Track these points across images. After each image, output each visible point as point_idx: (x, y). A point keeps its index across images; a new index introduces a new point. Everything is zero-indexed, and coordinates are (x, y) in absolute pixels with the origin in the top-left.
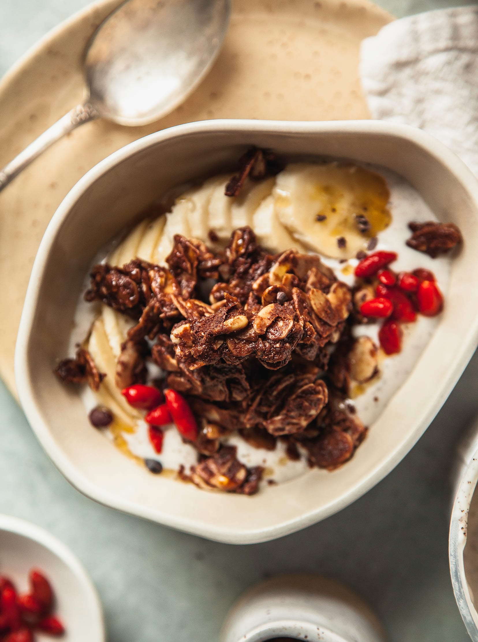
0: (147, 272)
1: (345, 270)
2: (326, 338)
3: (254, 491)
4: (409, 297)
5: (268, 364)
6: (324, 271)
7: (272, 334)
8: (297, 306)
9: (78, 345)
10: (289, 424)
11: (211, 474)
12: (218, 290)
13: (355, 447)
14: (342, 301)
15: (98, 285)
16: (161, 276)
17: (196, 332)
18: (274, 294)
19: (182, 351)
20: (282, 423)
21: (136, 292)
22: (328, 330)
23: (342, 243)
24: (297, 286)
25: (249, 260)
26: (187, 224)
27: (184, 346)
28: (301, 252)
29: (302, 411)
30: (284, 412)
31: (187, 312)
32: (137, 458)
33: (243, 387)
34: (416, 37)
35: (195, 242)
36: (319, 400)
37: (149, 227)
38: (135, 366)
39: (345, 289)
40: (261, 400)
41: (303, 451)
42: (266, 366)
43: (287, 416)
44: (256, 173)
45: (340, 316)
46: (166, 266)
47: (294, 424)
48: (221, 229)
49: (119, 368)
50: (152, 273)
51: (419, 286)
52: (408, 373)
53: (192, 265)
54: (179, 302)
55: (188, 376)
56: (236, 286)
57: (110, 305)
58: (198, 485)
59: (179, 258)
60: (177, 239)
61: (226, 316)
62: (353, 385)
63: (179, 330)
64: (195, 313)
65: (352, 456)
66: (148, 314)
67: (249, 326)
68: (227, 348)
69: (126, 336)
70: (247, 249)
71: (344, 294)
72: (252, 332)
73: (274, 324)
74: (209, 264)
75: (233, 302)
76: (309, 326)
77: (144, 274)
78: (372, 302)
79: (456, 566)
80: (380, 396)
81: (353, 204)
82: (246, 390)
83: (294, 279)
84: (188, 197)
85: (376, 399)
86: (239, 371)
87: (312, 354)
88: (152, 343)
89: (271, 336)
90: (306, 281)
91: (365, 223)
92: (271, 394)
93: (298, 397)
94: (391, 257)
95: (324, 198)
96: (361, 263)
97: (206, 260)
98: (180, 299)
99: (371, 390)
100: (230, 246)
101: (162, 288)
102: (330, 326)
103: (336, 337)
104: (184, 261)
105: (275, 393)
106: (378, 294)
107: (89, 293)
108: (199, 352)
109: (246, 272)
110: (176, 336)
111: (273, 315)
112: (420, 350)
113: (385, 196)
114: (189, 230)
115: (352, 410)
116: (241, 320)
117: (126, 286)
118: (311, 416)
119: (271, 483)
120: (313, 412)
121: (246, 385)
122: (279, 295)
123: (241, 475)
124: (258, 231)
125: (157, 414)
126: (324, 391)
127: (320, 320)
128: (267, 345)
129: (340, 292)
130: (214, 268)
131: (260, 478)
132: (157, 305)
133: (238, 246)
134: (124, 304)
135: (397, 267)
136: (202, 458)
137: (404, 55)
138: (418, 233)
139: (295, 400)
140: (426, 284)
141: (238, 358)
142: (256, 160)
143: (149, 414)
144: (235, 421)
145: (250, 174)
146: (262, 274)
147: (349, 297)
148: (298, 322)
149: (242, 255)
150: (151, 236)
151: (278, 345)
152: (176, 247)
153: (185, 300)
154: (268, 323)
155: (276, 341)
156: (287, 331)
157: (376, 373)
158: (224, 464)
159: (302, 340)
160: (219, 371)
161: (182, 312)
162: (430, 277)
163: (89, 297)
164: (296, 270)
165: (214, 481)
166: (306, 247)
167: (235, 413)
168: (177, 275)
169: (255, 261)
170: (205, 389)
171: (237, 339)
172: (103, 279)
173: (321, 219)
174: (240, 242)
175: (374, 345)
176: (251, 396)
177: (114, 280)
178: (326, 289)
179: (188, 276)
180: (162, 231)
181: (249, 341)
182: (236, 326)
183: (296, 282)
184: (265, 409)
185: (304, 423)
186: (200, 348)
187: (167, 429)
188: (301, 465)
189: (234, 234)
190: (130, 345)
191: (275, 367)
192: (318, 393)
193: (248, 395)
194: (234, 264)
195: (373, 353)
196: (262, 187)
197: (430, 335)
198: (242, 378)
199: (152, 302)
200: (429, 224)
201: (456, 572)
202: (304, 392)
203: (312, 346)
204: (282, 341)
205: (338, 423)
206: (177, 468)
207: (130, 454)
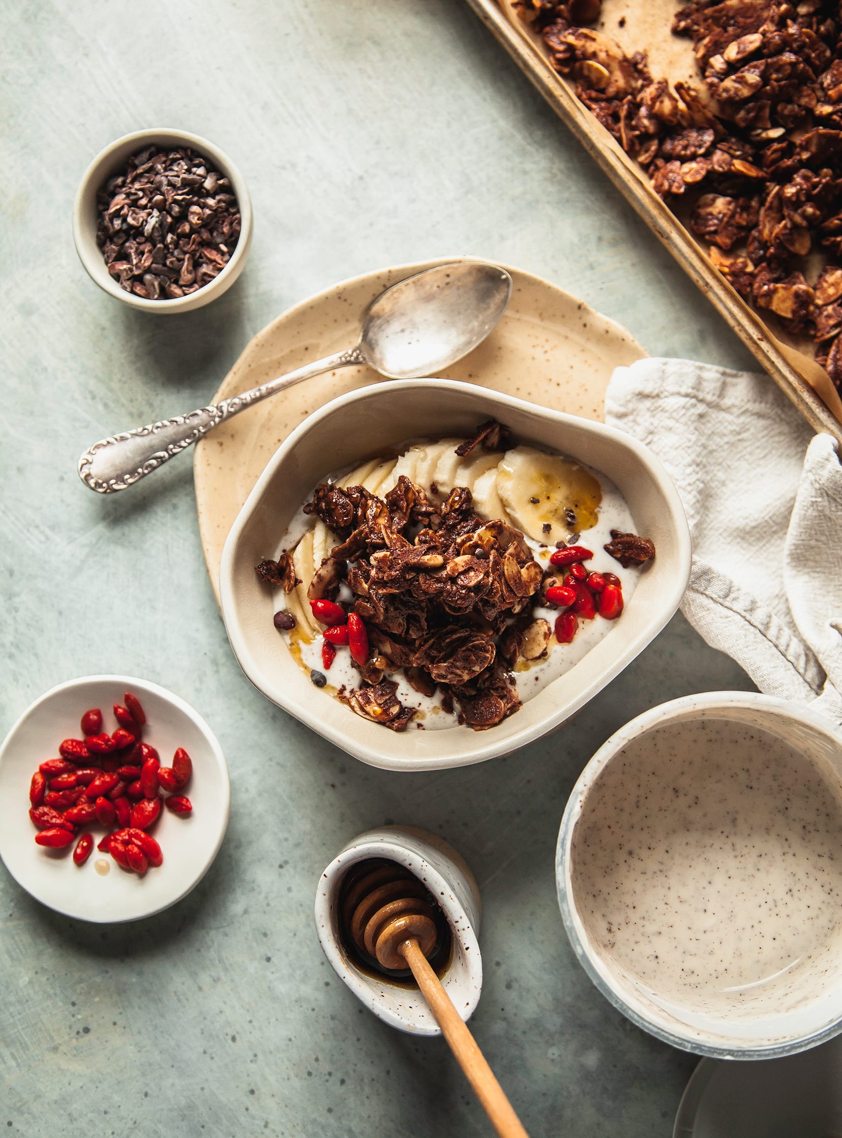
0: (367, 500)
1: (543, 554)
2: (509, 603)
3: (402, 729)
4: (594, 595)
5: (450, 607)
6: (524, 548)
7: (462, 580)
8: (491, 565)
9: (284, 551)
10: (452, 673)
11: (368, 702)
12: (424, 535)
13: (506, 716)
14: (532, 580)
15: (319, 499)
16: (377, 507)
17: (394, 558)
18: (473, 549)
19: (376, 573)
20: (446, 671)
21: (351, 513)
22: (513, 598)
23: (547, 528)
24: (497, 550)
25: (460, 517)
26: (415, 469)
27: (380, 569)
28: (508, 524)
29: (468, 664)
30: (451, 660)
31: (391, 542)
32: (306, 667)
33: (421, 625)
34: (663, 376)
35: (417, 488)
36: (486, 658)
37: (379, 465)
38: (330, 582)
39: (538, 570)
40: (434, 643)
41: (457, 706)
42: (447, 609)
43: (453, 665)
44: (489, 443)
45: (527, 592)
46: (385, 501)
47: (456, 674)
48: (442, 484)
49: (315, 580)
50: (370, 502)
51: (604, 587)
52: (573, 664)
53: (408, 505)
54: (386, 533)
55: (374, 602)
56: (441, 536)
57: (324, 521)
58: (352, 708)
59: (399, 496)
60: (402, 479)
61: (425, 552)
62: (520, 659)
63: (380, 554)
64: (399, 543)
65: (500, 722)
66: (355, 536)
67: (443, 567)
68: (418, 581)
69: (330, 553)
70: (461, 506)
71: (536, 573)
72: (444, 573)
73: (466, 572)
74: (424, 509)
75: (435, 542)
76: (497, 585)
77: (363, 500)
78: (559, 588)
79: (566, 833)
80: (541, 676)
81: (567, 498)
82: (423, 630)
83: (495, 543)
84: (422, 448)
85: (537, 679)
86: (422, 609)
87: (492, 614)
88: (351, 566)
89: (460, 582)
90: (505, 550)
91: (573, 517)
92: (444, 641)
93: (468, 650)
94: (588, 555)
95: (543, 484)
96: (559, 552)
97: (421, 505)
98: (389, 531)
99: (535, 669)
100: (446, 501)
101: (375, 517)
102: (515, 595)
103: (517, 609)
104: (402, 500)
105: (448, 640)
106: (566, 583)
107: (309, 505)
108: (392, 576)
109: (454, 526)
110: (376, 559)
111: (467, 564)
112: (590, 646)
113: (598, 499)
114: (415, 477)
115: (513, 681)
116: (438, 559)
117: (344, 506)
118: (474, 671)
119: (420, 726)
120: (477, 668)
121: (425, 624)
122: (478, 551)
123: (395, 710)
124: (475, 496)
125: (337, 631)
126: (492, 652)
127: (508, 585)
128: (454, 588)
129: (533, 571)
130: (427, 514)
131: (411, 719)
132: (367, 530)
133: (454, 502)
134: (337, 522)
135: (589, 565)
136: (364, 685)
137: (648, 389)
138: (616, 540)
139: (464, 651)
140: (611, 587)
141: (425, 593)
142: (493, 431)
143: (328, 630)
144: (404, 657)
145: (483, 442)
146: (468, 532)
147: (539, 578)
148: (488, 577)
149: (455, 511)
150: (380, 473)
151: (464, 591)
152: (399, 485)
153: (392, 533)
154: (461, 569)
155: (463, 587)
156: (476, 581)
157: (544, 654)
158: (382, 695)
159: (487, 595)
160: (405, 604)
161: (387, 541)
162: (617, 583)
163: (307, 510)
164: (499, 537)
165: (368, 708)
166: (514, 522)
167: (406, 650)
168: (392, 511)
169: (465, 519)
170: (386, 618)
171: (430, 576)
172: (325, 496)
173: (535, 501)
174: (457, 499)
175: (549, 629)
176: (425, 637)
177: (335, 497)
178: (522, 563)
179: (401, 515)
180: (390, 472)
181: (439, 580)
182: (432, 563)
183: (496, 546)
184: (434, 653)
185: (466, 677)
186: (393, 573)
187: (340, 649)
188: (451, 718)
189: (453, 490)
190: (330, 562)
191: (454, 612)
192: (487, 651)
193: (423, 636)
194: (445, 517)
195: (546, 636)
196: (491, 458)
197: (603, 635)
198: (423, 616)
199: (363, 527)
200: (631, 535)
201: (564, 839)
202: (473, 646)
203: (494, 606)
204: (469, 589)
205: (496, 689)
206: (339, 687)
207: (300, 662)
